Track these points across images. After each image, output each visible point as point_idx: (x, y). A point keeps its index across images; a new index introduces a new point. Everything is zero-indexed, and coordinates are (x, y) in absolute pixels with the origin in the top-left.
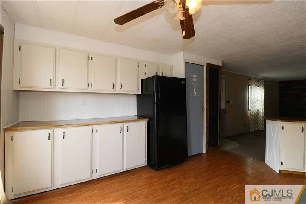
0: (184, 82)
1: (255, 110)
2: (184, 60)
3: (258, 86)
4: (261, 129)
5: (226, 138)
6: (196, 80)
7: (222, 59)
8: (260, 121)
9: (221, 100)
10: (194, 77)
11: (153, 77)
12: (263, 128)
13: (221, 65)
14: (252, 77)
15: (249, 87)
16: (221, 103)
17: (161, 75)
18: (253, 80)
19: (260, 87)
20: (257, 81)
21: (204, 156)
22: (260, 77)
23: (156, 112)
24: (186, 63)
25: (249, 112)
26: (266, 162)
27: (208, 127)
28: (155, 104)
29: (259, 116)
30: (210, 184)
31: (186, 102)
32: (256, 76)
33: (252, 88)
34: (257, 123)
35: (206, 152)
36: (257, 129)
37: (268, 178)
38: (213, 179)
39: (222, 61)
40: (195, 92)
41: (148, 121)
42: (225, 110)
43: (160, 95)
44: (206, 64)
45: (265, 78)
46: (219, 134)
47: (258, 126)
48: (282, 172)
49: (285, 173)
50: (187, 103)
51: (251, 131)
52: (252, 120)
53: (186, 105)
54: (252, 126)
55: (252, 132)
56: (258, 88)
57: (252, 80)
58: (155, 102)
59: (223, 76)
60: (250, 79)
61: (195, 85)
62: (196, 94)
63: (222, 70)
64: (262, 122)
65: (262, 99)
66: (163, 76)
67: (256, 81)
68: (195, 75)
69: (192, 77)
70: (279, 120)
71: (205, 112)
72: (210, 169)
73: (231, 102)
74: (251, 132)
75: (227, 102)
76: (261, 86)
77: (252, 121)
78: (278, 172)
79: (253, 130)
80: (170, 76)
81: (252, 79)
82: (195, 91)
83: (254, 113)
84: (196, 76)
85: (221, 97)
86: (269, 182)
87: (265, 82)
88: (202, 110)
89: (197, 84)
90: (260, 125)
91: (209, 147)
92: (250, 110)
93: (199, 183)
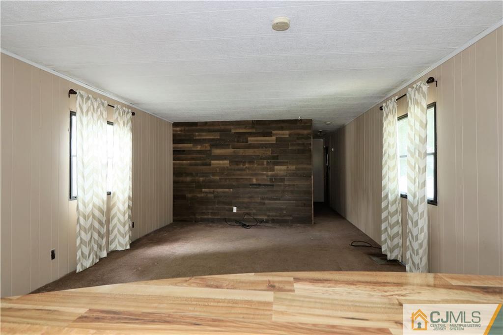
1: (96, 195)
3: (110, 123)
4: (121, 248)
12: (126, 245)
15: (73, 117)
18: (88, 98)
19: (116, 125)
20: (106, 105)
22: (121, 98)
33: (85, 123)
36: (104, 254)
45: (137, 104)
51: (82, 266)
52: (85, 232)
54: (84, 250)
55: (86, 270)
56: (109, 127)
57: (82, 97)
64: (122, 228)
67: (103, 104)
74: (80, 273)
76: (119, 124)
77: (83, 233)
79: (88, 264)
81: (82, 92)
83: (94, 206)
87: (133, 114)
90: (118, 236)
92: (78, 198)
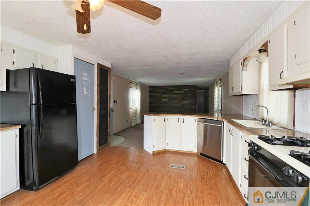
0: (74, 80)
1: (134, 108)
2: (73, 55)
3: (137, 89)
4: (139, 123)
5: (114, 135)
6: (86, 79)
7: (110, 62)
8: (138, 117)
9: (110, 100)
10: (85, 76)
11: (29, 69)
13: (110, 67)
14: (133, 81)
15: (131, 89)
16: (110, 103)
17: (40, 67)
18: (133, 83)
21: (95, 157)
22: (138, 81)
23: (34, 116)
24: (75, 59)
25: (131, 110)
26: (144, 149)
27: (99, 126)
28: (33, 104)
29: (137, 112)
30: (104, 181)
31: (75, 102)
32: (135, 80)
33: (133, 90)
34: (136, 119)
35: (97, 152)
36: (136, 124)
37: (147, 160)
38: (106, 176)
39: (111, 63)
40: (85, 92)
41: (20, 129)
42: (113, 109)
43: (41, 93)
44: (97, 64)
45: (142, 82)
46: (108, 132)
47: (136, 121)
48: (154, 153)
49: (156, 153)
50: (77, 103)
51: (132, 126)
53: (75, 105)
54: (133, 121)
56: (137, 90)
58: (34, 102)
59: (111, 78)
60: (131, 82)
61: (85, 84)
62: (86, 93)
63: (111, 72)
64: (139, 118)
65: (139, 99)
66: (43, 69)
67: (136, 84)
68: (86, 73)
69: (83, 75)
70: (152, 115)
71: (96, 112)
72: (102, 167)
73: (118, 102)
75: (115, 102)
77: (133, 117)
78: (152, 153)
80: (54, 71)
82: (86, 90)
83: (134, 110)
84: (86, 75)
85: (110, 97)
86: (147, 162)
87: (141, 85)
88: (93, 110)
89: (87, 83)
90: (138, 120)
91: (99, 147)
92: (131, 108)
93: (93, 184)
